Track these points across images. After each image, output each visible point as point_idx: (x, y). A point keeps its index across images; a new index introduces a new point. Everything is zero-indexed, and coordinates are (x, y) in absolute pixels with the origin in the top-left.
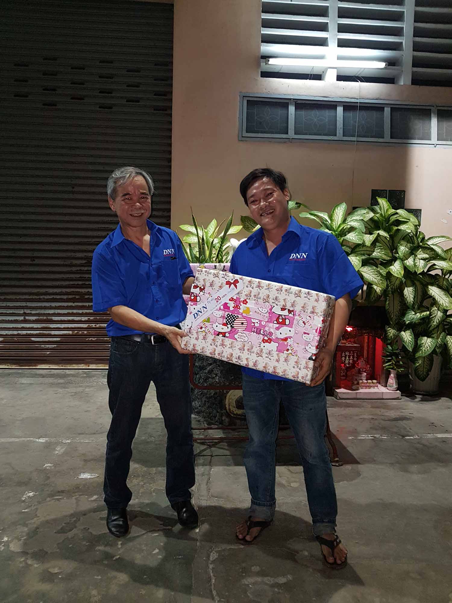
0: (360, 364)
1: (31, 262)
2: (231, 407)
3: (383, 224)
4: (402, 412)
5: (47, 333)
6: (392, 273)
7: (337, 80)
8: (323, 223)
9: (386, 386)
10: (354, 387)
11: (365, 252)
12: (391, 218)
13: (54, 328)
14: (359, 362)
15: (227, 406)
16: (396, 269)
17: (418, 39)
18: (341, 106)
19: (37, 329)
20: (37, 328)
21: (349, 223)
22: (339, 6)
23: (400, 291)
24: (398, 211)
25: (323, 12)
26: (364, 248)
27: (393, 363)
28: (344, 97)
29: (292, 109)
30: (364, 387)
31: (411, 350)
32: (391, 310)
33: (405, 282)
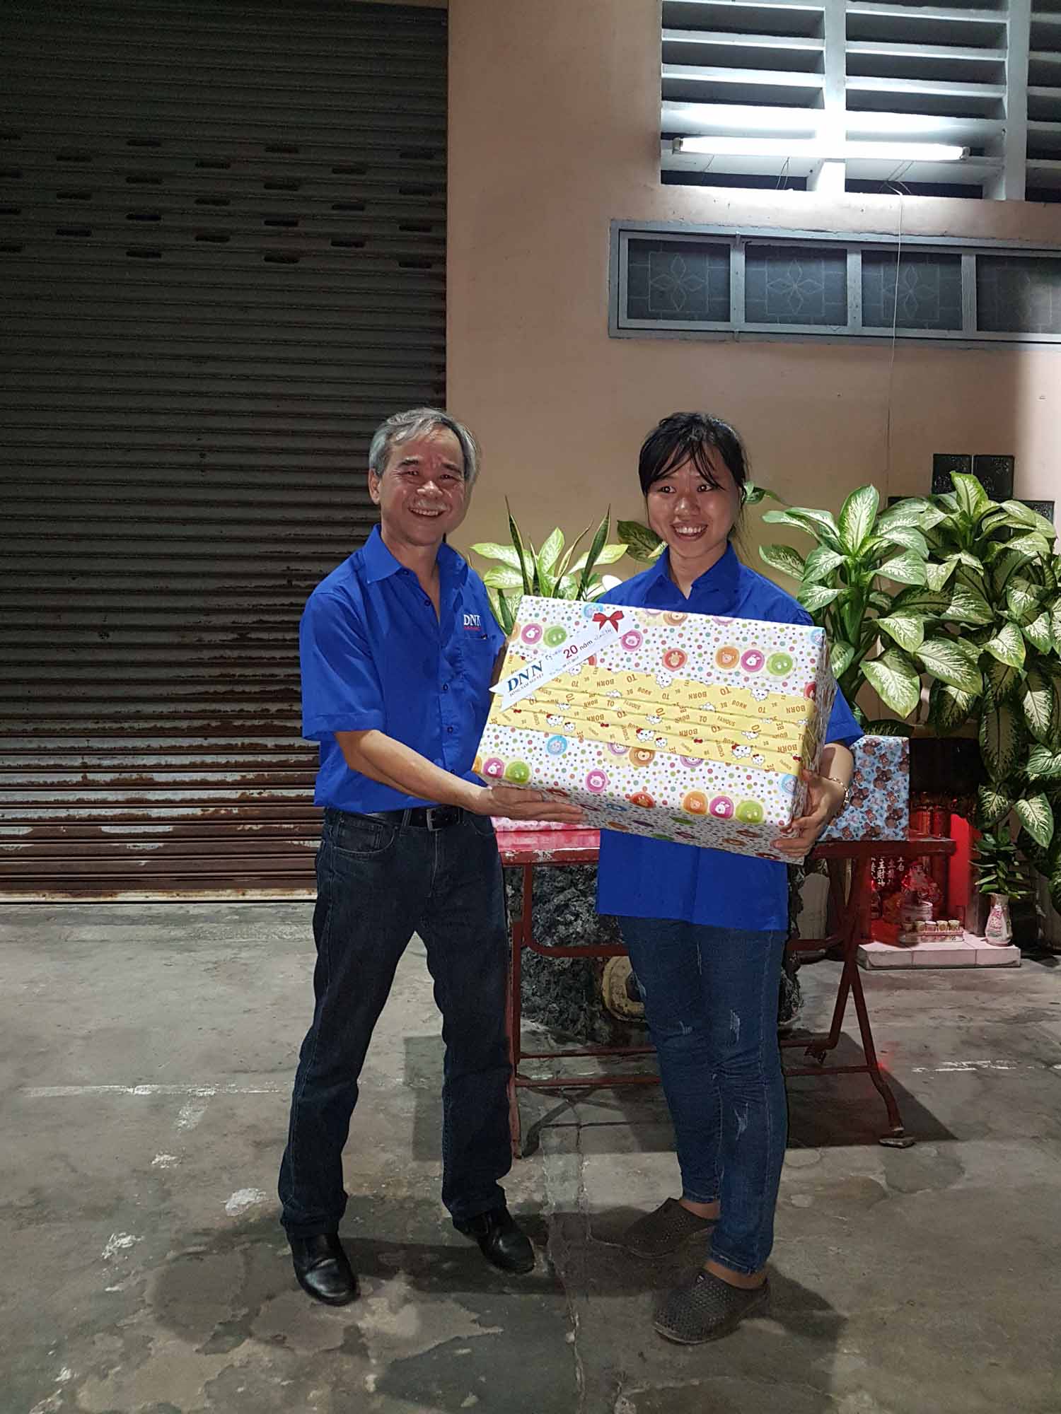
0: (912, 880)
1: (99, 640)
2: (615, 997)
3: (965, 537)
4: (1029, 1000)
5: (140, 813)
6: (996, 657)
7: (846, 191)
8: (821, 536)
9: (982, 933)
10: (904, 938)
11: (928, 606)
12: (985, 521)
13: (157, 801)
14: (911, 874)
15: (606, 995)
16: (1005, 646)
17: (1039, 91)
18: (857, 253)
19: (115, 805)
20: (117, 802)
21: (886, 536)
22: (848, 11)
23: (1013, 701)
24: (1004, 505)
25: (809, 25)
26: (925, 597)
27: (998, 877)
28: (862, 230)
29: (738, 260)
30: (930, 938)
31: (1045, 844)
32: (993, 746)
33: (1026, 679)
